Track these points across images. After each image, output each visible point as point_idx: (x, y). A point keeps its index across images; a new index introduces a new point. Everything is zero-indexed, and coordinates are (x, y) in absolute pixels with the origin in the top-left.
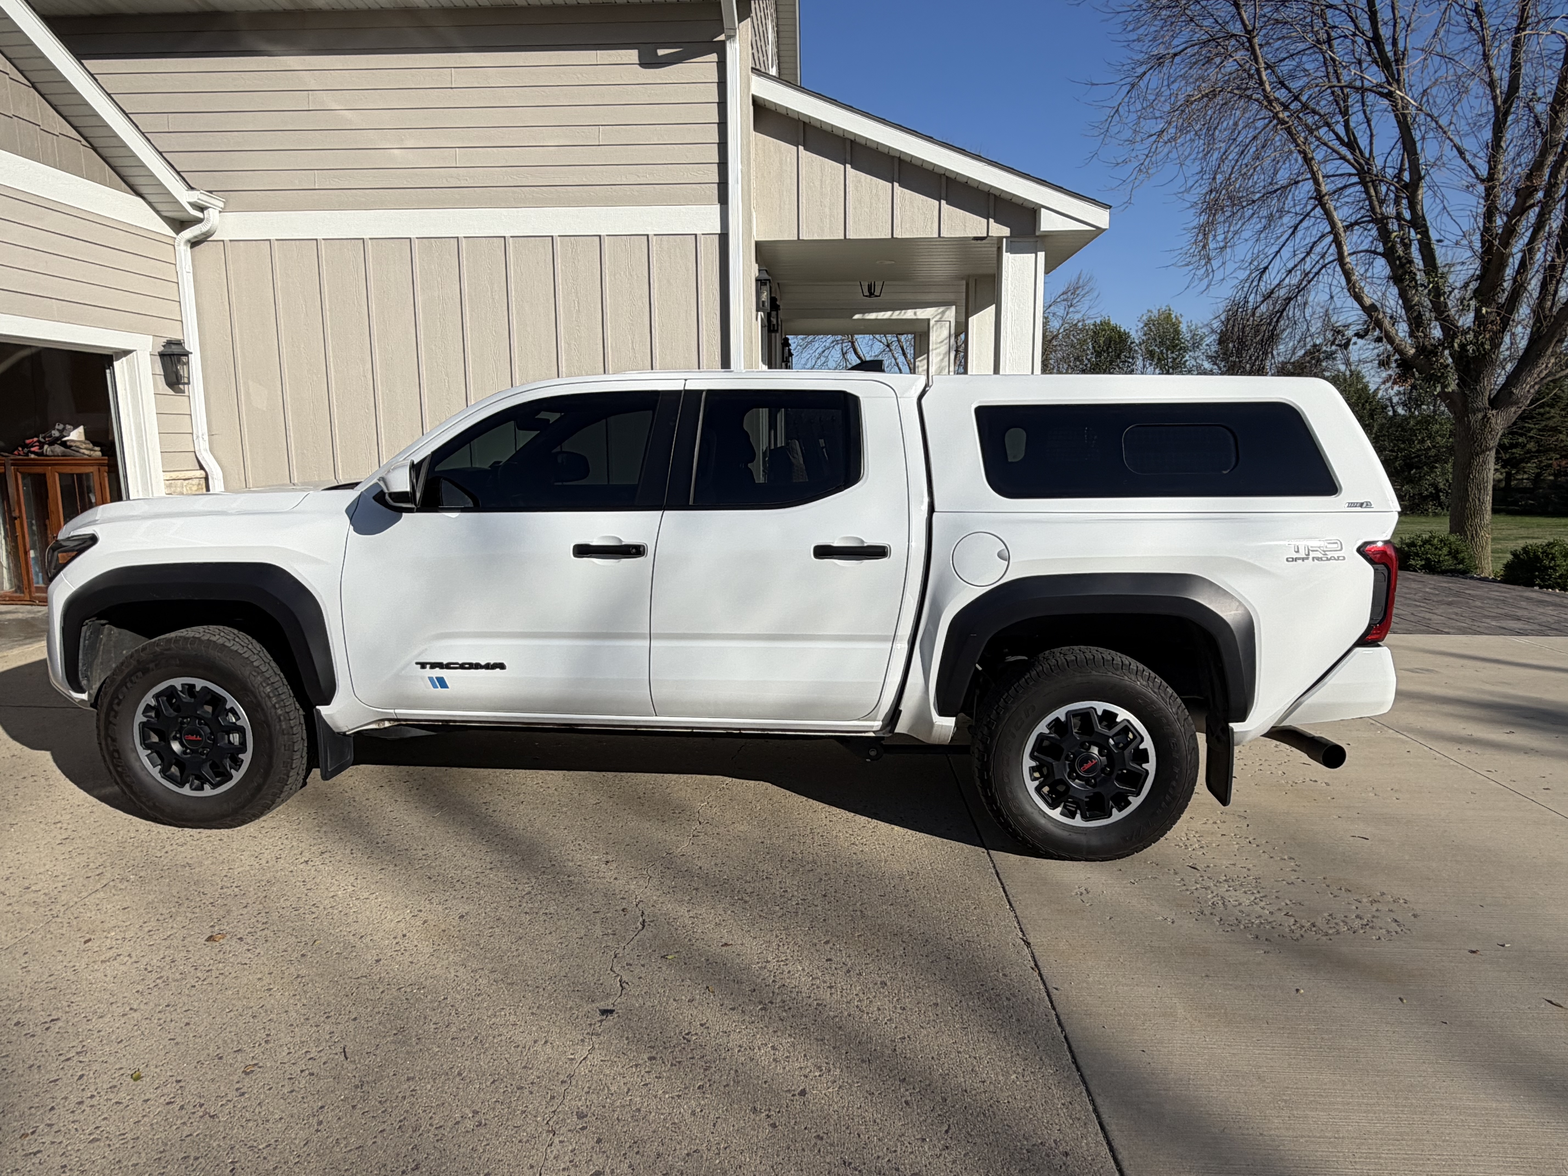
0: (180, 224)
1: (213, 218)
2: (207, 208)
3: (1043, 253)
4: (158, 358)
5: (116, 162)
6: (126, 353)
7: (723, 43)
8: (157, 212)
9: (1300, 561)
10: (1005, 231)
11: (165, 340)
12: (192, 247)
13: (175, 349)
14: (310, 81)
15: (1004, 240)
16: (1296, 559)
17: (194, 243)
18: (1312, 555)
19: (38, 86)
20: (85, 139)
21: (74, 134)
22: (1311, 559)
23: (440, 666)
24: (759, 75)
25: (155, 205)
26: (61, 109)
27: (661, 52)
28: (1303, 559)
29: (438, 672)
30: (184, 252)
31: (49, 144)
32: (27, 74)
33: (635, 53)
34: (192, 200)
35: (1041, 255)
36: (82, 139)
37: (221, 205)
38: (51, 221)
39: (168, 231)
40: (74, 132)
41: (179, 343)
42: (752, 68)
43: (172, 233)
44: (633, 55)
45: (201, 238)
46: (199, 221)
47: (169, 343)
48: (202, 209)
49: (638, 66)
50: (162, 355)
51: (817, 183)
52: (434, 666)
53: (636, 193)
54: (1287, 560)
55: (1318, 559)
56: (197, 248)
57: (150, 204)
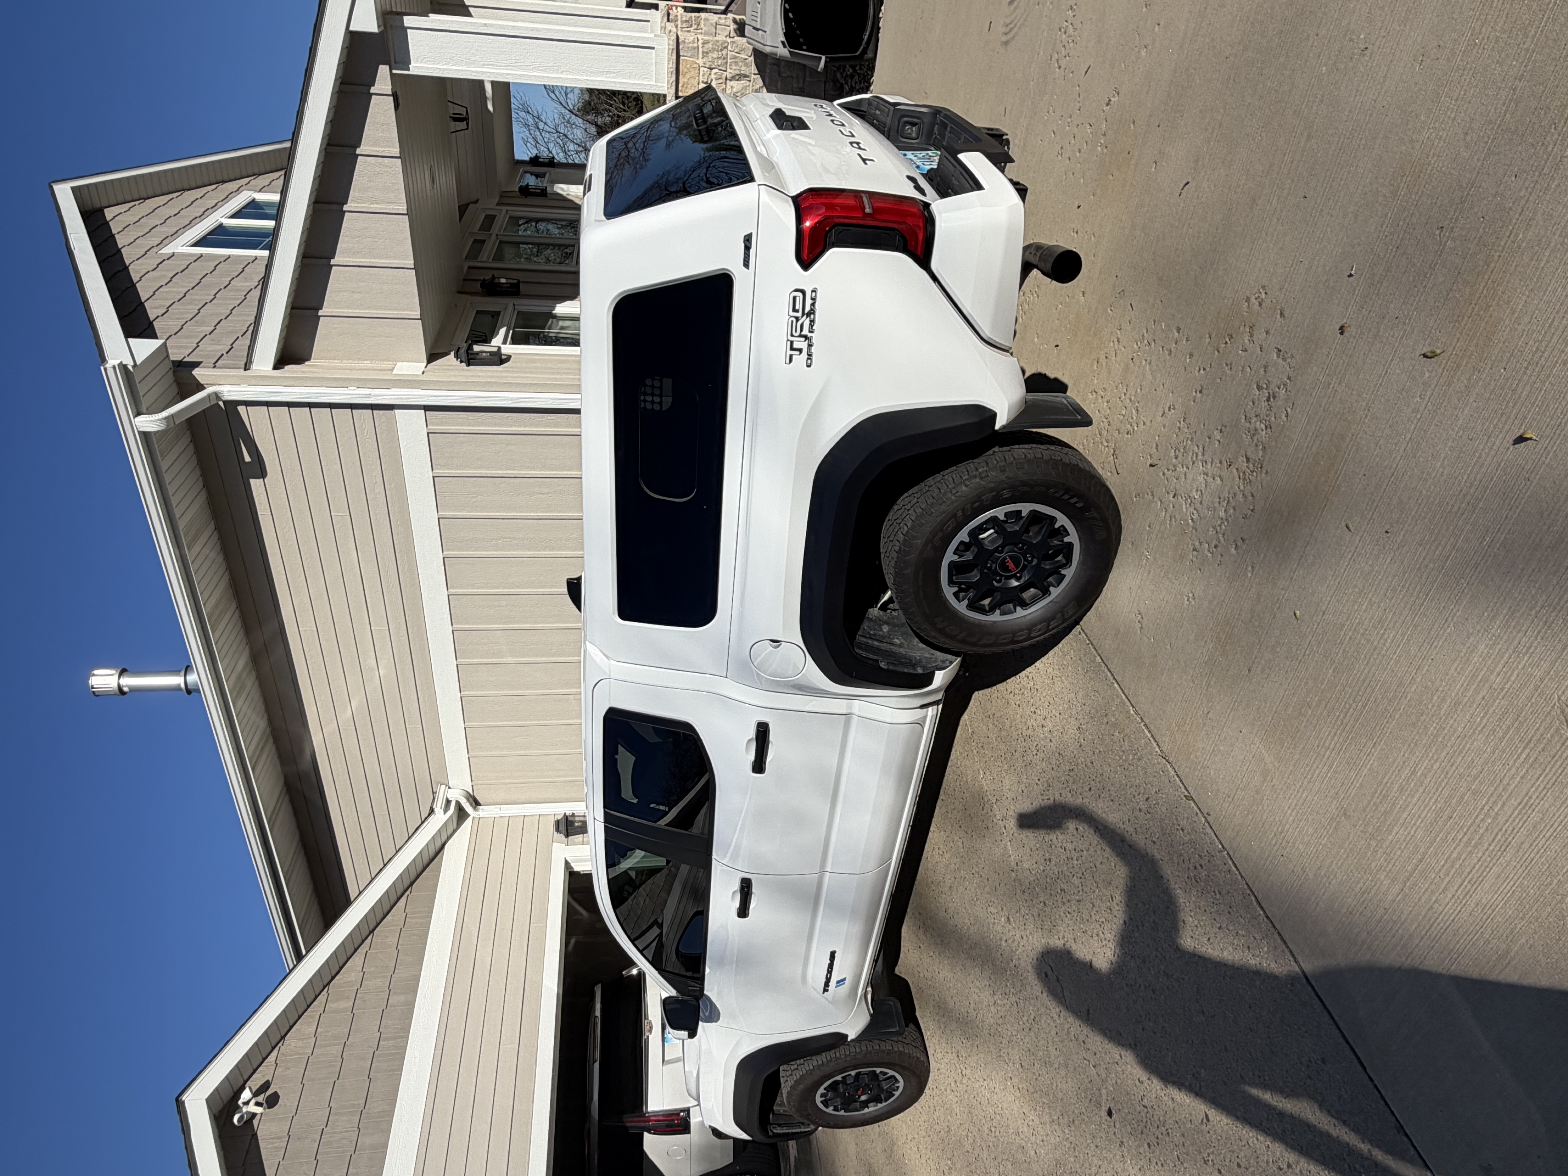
0: (461, 815)
1: (456, 795)
2: (447, 799)
3: (406, 18)
4: (570, 838)
5: (420, 868)
6: (567, 863)
7: (225, 402)
8: (454, 831)
9: (813, 349)
10: (383, 71)
11: (555, 833)
12: (480, 805)
13: (562, 827)
14: (330, 728)
15: (394, 71)
16: (810, 355)
17: (476, 803)
18: (805, 332)
19: (371, 928)
20: (405, 891)
21: (403, 900)
22: (809, 335)
23: (828, 980)
24: (251, 362)
25: (449, 834)
26: (385, 911)
27: (247, 459)
28: (810, 346)
29: (833, 983)
30: (484, 811)
31: (413, 921)
32: (364, 937)
33: (253, 482)
34: (442, 811)
35: (408, 21)
36: (406, 894)
37: (443, 787)
38: (471, 924)
39: (468, 823)
40: (401, 900)
41: (558, 823)
42: (245, 370)
43: (470, 820)
44: (256, 484)
45: (471, 800)
46: (458, 804)
47: (558, 830)
48: (448, 802)
49: (266, 480)
50: (567, 836)
51: (356, 296)
52: (827, 984)
53: (393, 485)
54: (809, 366)
55: (812, 322)
56: (480, 801)
57: (449, 838)
